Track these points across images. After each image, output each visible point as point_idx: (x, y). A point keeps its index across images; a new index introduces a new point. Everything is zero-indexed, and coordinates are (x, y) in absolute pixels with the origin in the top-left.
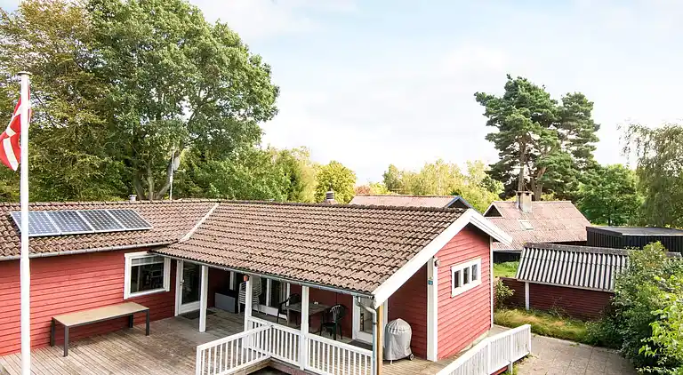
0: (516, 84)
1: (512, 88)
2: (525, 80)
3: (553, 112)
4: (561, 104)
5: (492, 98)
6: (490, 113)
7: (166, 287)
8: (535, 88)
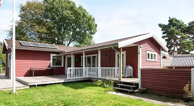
0: (172, 20)
1: (171, 21)
2: (175, 18)
3: (185, 27)
4: (188, 25)
5: (164, 25)
6: (164, 30)
7: (63, 66)
8: (179, 21)
